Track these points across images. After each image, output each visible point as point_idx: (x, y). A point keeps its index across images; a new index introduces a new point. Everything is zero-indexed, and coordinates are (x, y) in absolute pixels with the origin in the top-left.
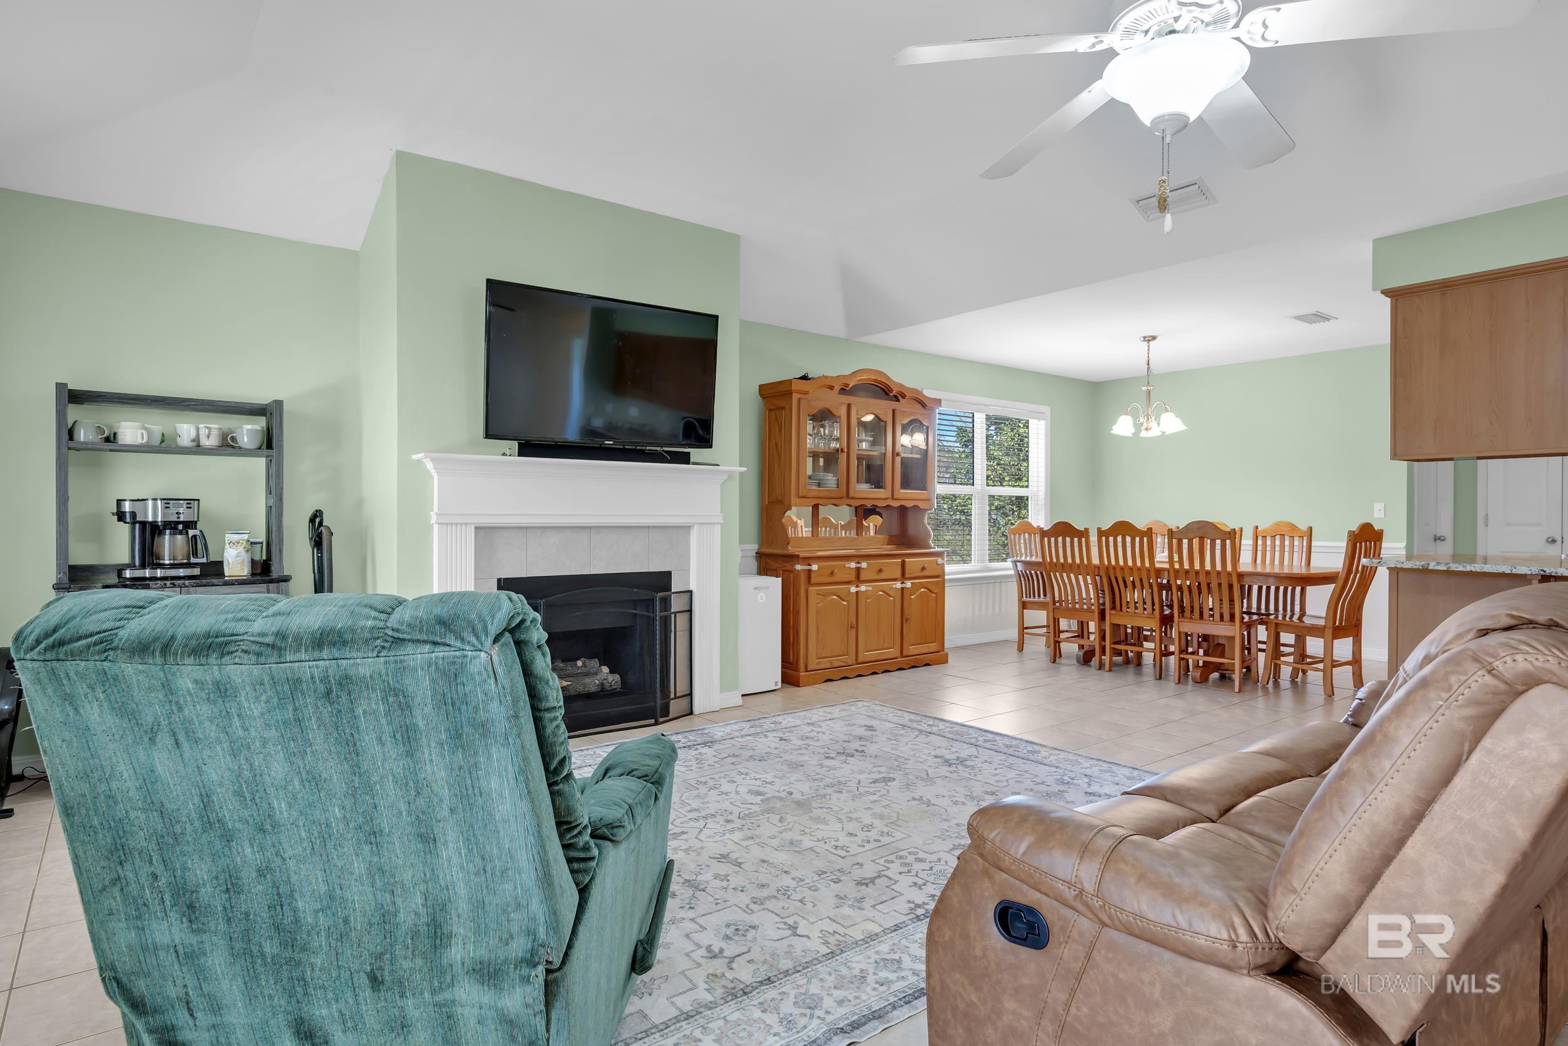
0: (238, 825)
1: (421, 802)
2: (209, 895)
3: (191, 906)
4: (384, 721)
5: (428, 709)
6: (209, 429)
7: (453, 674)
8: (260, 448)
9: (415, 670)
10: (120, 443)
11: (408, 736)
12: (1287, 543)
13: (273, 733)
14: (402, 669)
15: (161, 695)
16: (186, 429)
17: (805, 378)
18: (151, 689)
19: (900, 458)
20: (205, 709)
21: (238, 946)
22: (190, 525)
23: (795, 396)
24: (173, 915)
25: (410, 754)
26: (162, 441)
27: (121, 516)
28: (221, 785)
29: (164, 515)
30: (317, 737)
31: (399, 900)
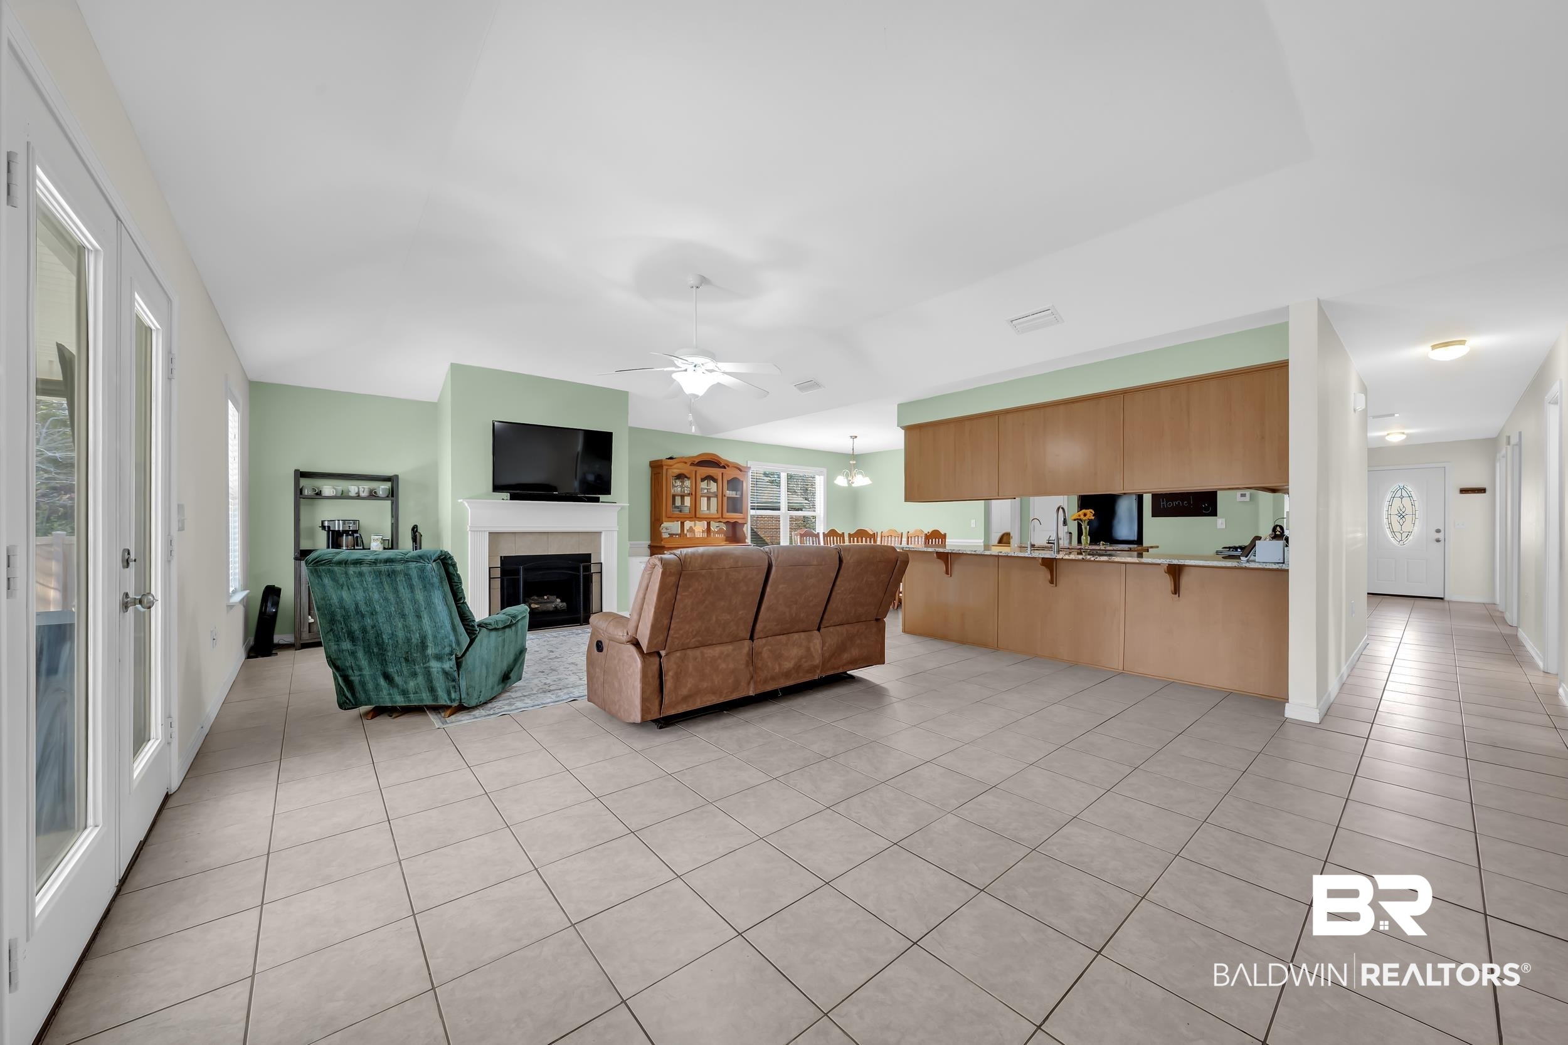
0: (366, 613)
1: (416, 606)
2: (358, 634)
3: (353, 637)
4: (404, 583)
5: (416, 579)
6: (364, 488)
7: (422, 570)
8: (388, 497)
9: (412, 569)
10: (323, 495)
11: (411, 587)
12: (920, 540)
13: (374, 586)
14: (408, 568)
15: (344, 575)
16: (353, 488)
17: (671, 458)
18: (342, 574)
19: (726, 498)
20: (356, 579)
21: (366, 650)
22: (355, 531)
23: (665, 468)
24: (347, 640)
25: (412, 592)
26: (342, 494)
27: (323, 527)
28: (361, 601)
29: (343, 528)
30: (386, 587)
31: (412, 636)
